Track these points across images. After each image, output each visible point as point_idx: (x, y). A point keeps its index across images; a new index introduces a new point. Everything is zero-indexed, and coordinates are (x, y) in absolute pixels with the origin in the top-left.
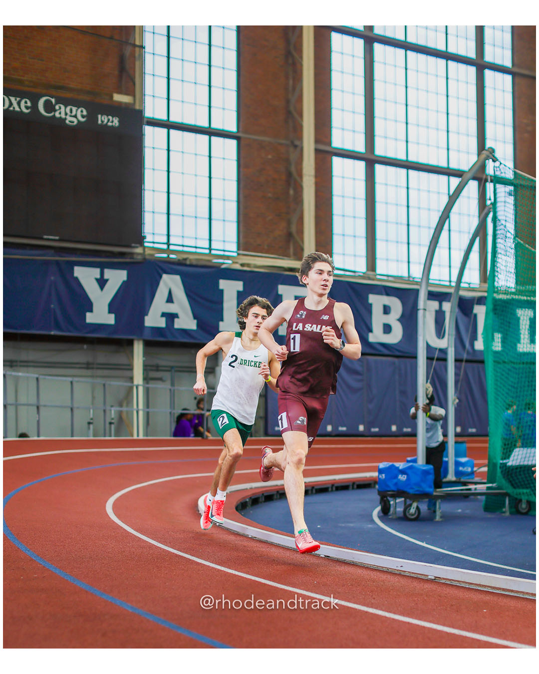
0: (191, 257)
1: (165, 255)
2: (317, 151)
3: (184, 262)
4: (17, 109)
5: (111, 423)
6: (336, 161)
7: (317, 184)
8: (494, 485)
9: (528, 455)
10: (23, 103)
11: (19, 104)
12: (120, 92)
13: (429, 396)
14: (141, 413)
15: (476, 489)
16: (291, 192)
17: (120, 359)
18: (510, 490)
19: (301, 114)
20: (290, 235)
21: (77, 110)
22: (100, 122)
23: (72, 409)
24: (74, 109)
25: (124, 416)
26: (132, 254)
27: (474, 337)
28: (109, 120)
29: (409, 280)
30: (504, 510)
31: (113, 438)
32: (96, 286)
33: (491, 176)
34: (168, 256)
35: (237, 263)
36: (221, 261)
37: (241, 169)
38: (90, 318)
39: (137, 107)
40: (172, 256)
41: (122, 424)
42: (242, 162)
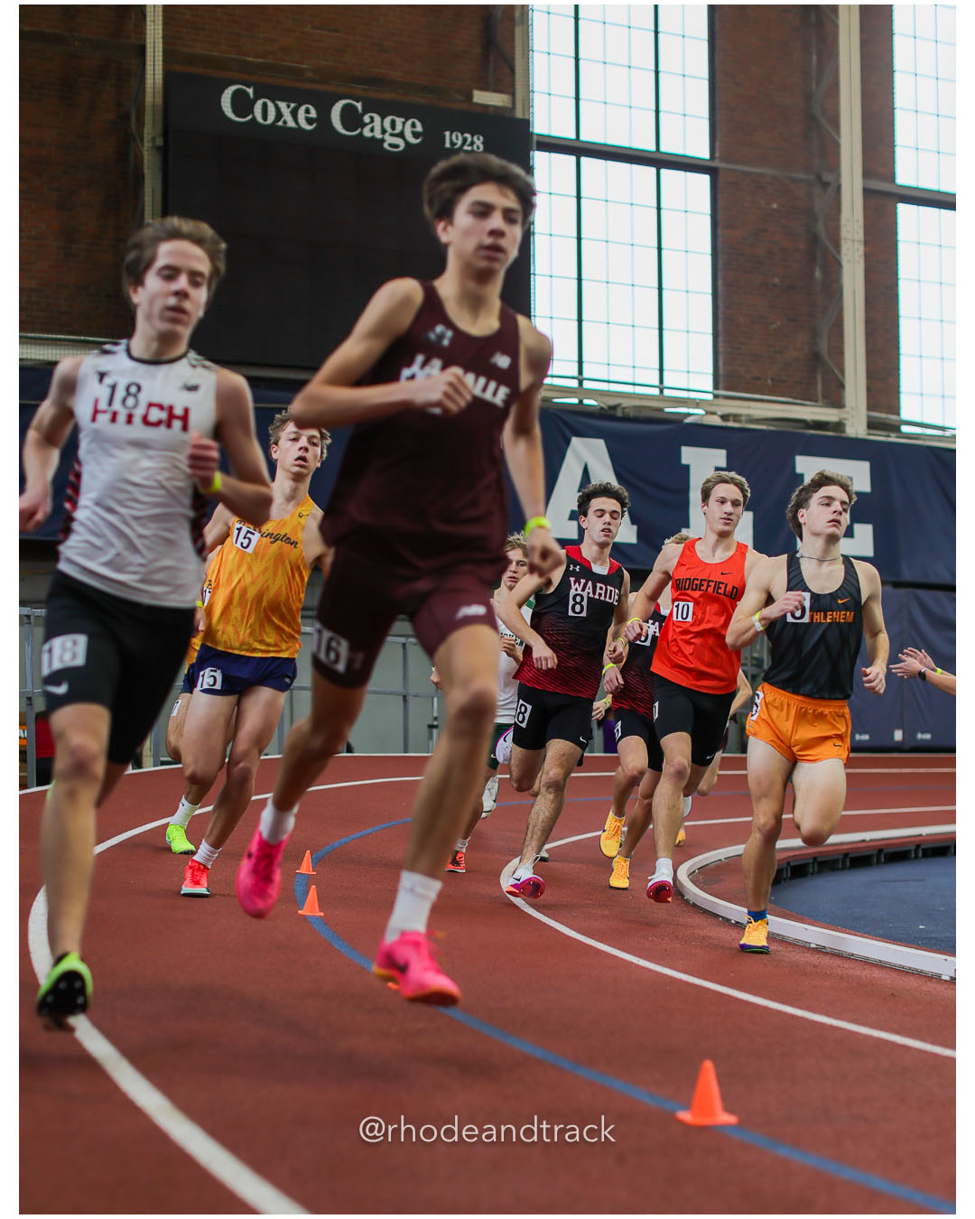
0: (626, 403)
1: (575, 401)
2: (867, 192)
3: (612, 412)
4: (291, 124)
6: (904, 211)
7: (868, 258)
10: (301, 112)
11: (294, 114)
12: (484, 88)
16: (818, 274)
19: (835, 122)
20: (816, 358)
21: (404, 123)
22: (448, 145)
23: (405, 698)
24: (399, 121)
28: (465, 140)
34: (581, 402)
35: (714, 413)
36: (684, 410)
37: (719, 232)
39: (519, 115)
40: (586, 402)
42: (720, 218)
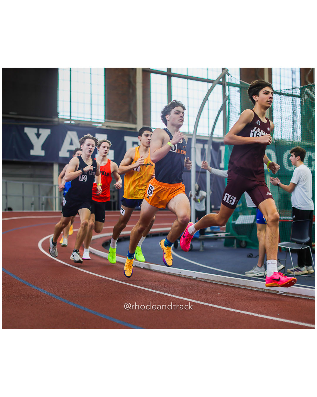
0: (82, 123)
1: (68, 122)
2: (144, 70)
3: (79, 125)
5: (42, 204)
6: (152, 75)
7: (143, 87)
8: (229, 233)
9: (245, 219)
13: (197, 190)
14: (57, 199)
15: (220, 235)
16: (131, 91)
17: (46, 172)
18: (237, 236)
20: (130, 112)
23: (23, 197)
25: (49, 201)
26: (53, 122)
27: (220, 162)
29: (188, 134)
30: (234, 246)
31: (44, 211)
32: (35, 137)
33: (227, 83)
34: (70, 122)
35: (104, 126)
36: (96, 125)
38: (33, 153)
40: (73, 122)
41: (48, 204)
42: (107, 76)
